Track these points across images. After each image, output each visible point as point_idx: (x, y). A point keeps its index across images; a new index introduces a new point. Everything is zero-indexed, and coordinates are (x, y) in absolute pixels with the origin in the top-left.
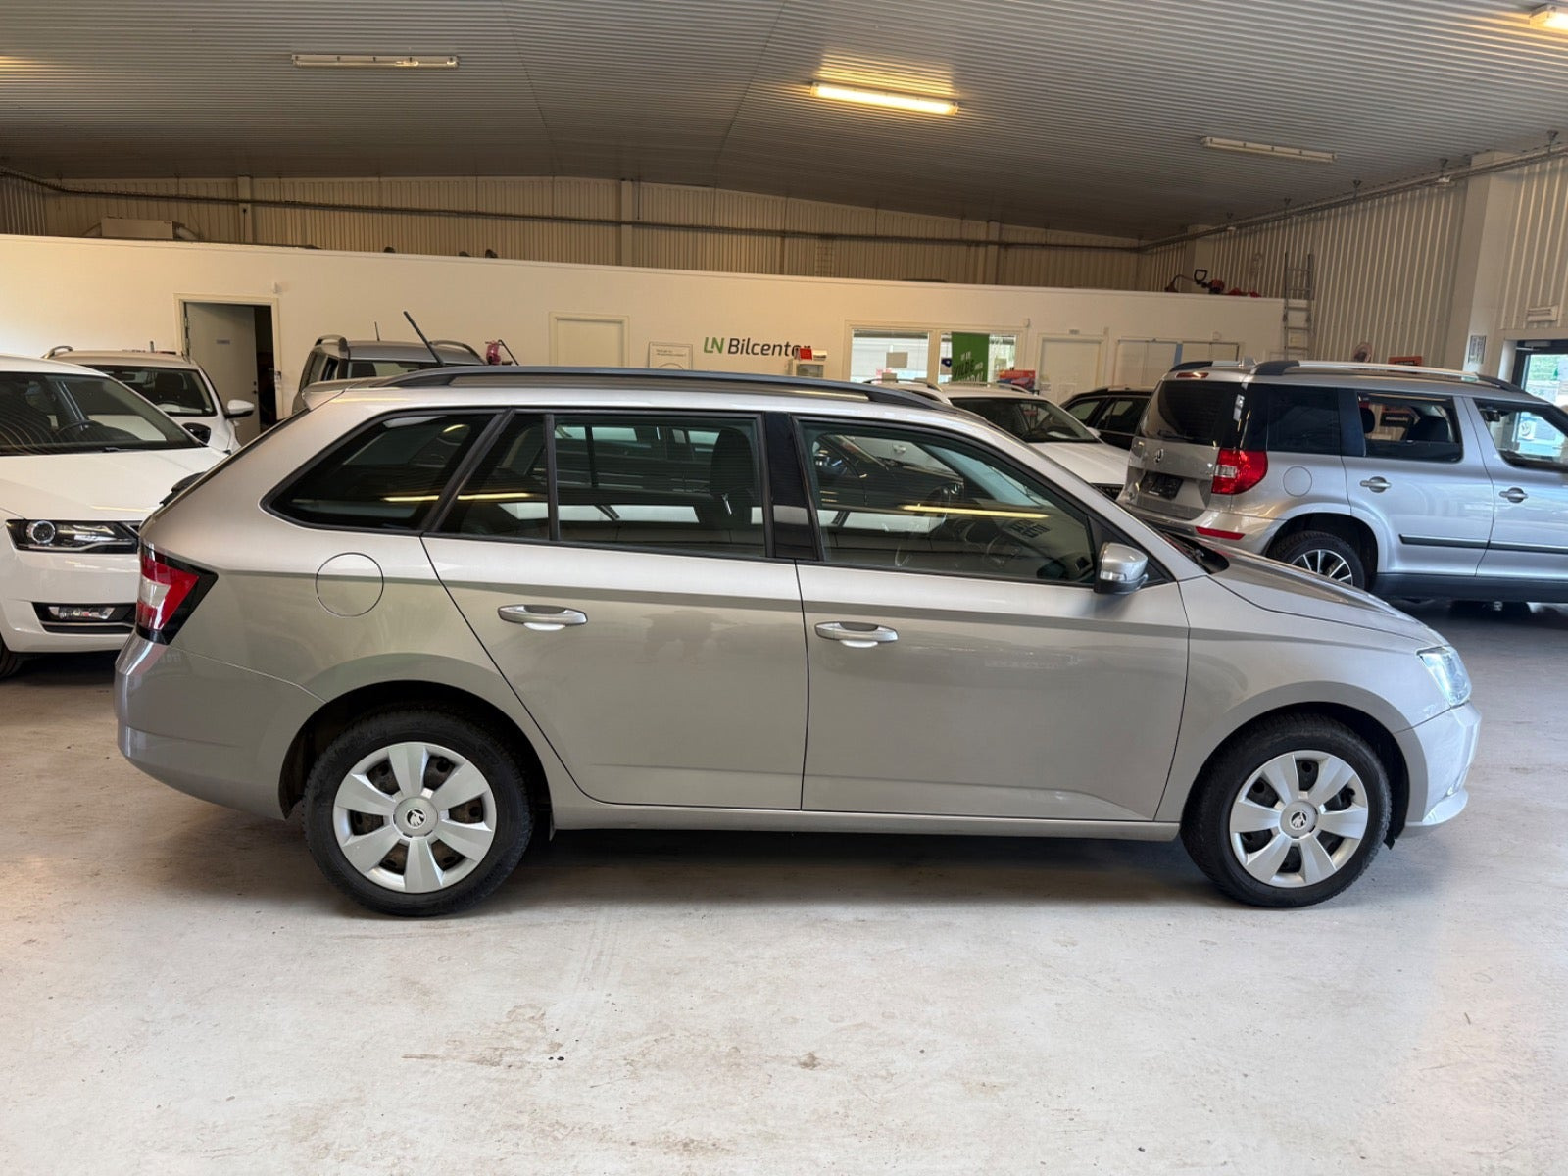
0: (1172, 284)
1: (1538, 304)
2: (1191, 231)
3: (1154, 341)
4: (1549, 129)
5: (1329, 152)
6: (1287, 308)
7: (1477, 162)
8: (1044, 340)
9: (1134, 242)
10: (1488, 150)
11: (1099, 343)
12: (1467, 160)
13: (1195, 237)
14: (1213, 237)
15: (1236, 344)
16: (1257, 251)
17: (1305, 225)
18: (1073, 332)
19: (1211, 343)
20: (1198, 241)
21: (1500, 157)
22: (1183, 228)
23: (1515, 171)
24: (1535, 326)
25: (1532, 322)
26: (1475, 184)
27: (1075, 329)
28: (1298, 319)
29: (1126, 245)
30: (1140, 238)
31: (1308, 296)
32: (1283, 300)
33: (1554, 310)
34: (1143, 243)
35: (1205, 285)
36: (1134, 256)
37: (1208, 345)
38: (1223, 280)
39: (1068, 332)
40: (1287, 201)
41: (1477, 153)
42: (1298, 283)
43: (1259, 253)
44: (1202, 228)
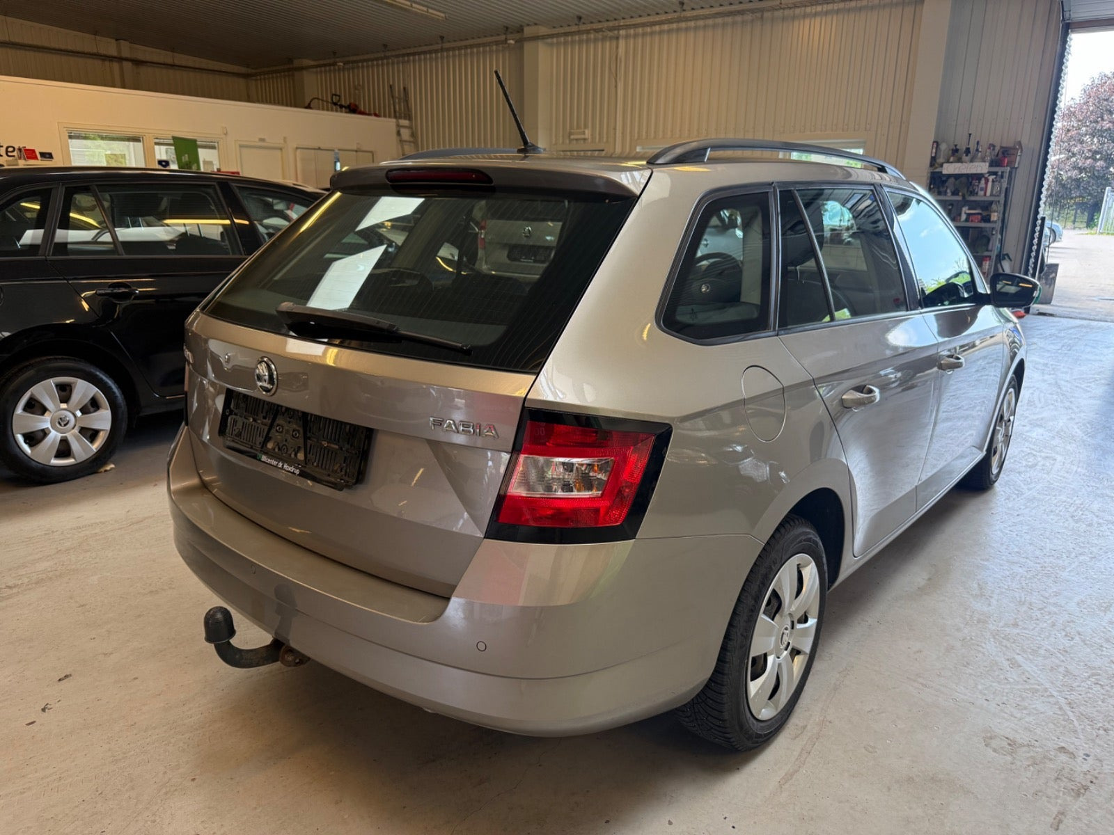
0: (309, 104)
1: (575, 127)
2: (296, 63)
3: (319, 149)
4: (577, 13)
5: (443, 12)
6: (398, 126)
7: (528, 31)
8: (241, 146)
9: (243, 70)
10: (536, 24)
11: (281, 149)
12: (520, 30)
13: (301, 69)
14: (315, 70)
15: (371, 152)
16: (356, 83)
17: (396, 66)
18: (262, 140)
19: (356, 151)
20: (305, 72)
21: (543, 30)
22: (290, 61)
23: (549, 41)
24: (575, 142)
25: (573, 139)
26: (528, 47)
27: (263, 137)
28: (406, 134)
29: (235, 71)
30: (248, 66)
31: (410, 118)
32: (394, 120)
33: (586, 131)
34: (250, 71)
35: (341, 106)
36: (242, 81)
37: (354, 153)
38: (357, 103)
39: (257, 140)
40: (385, 46)
41: (528, 25)
42: (400, 107)
43: (359, 84)
44: (307, 62)
